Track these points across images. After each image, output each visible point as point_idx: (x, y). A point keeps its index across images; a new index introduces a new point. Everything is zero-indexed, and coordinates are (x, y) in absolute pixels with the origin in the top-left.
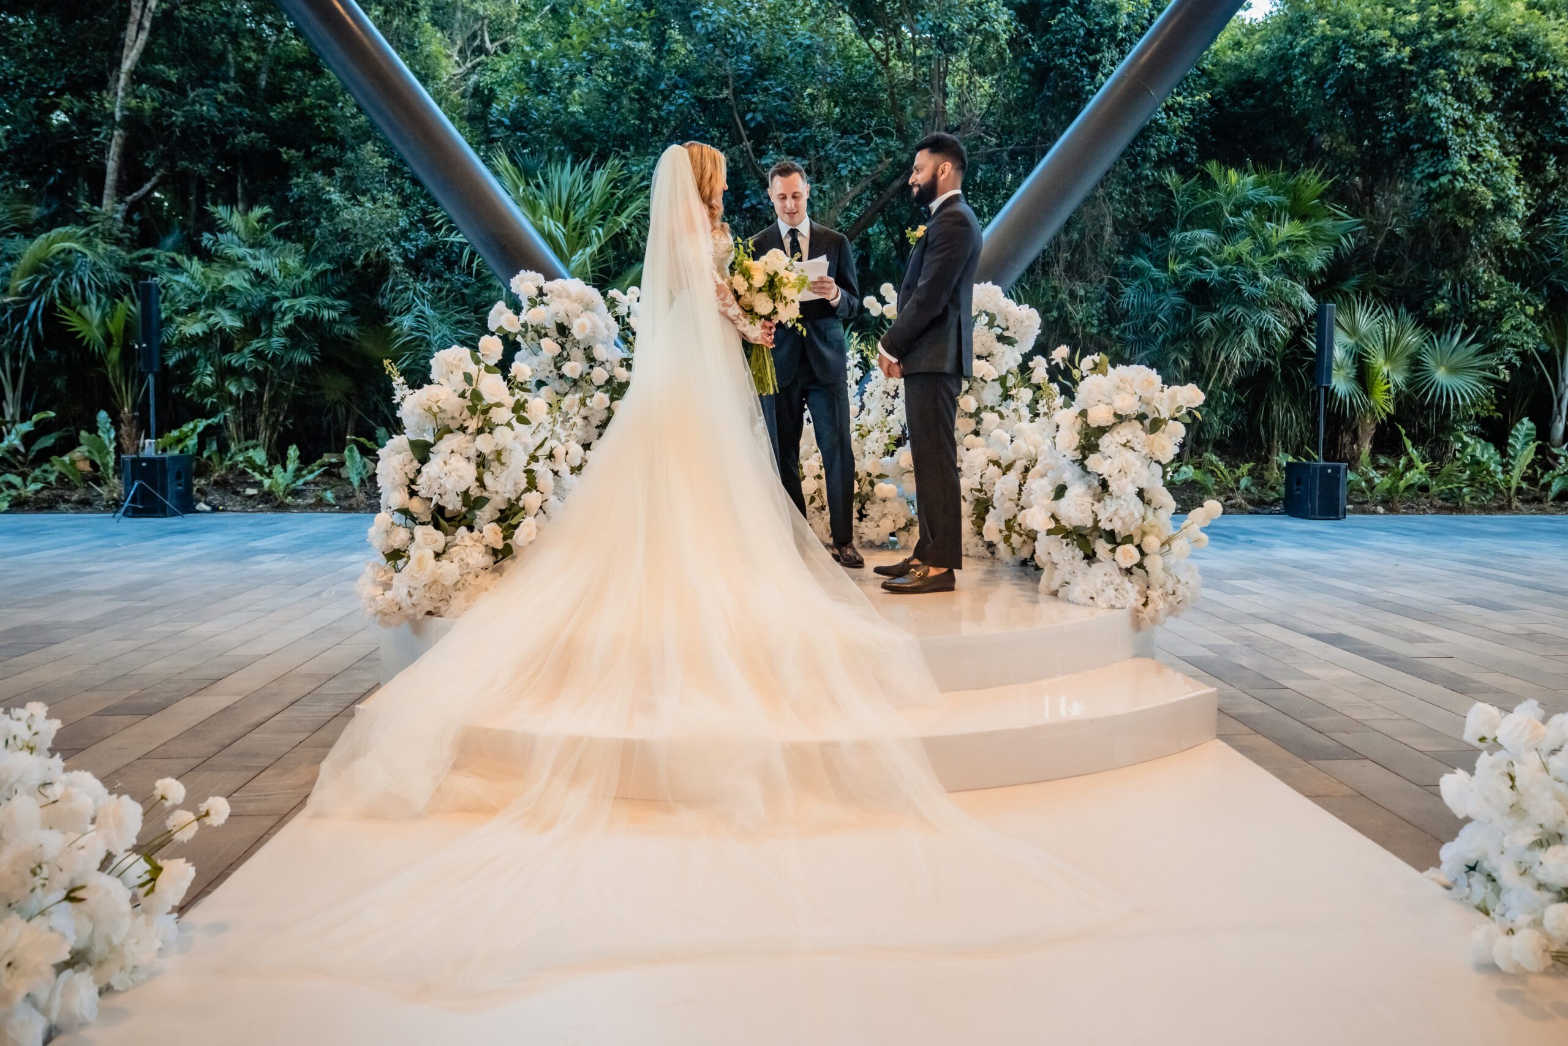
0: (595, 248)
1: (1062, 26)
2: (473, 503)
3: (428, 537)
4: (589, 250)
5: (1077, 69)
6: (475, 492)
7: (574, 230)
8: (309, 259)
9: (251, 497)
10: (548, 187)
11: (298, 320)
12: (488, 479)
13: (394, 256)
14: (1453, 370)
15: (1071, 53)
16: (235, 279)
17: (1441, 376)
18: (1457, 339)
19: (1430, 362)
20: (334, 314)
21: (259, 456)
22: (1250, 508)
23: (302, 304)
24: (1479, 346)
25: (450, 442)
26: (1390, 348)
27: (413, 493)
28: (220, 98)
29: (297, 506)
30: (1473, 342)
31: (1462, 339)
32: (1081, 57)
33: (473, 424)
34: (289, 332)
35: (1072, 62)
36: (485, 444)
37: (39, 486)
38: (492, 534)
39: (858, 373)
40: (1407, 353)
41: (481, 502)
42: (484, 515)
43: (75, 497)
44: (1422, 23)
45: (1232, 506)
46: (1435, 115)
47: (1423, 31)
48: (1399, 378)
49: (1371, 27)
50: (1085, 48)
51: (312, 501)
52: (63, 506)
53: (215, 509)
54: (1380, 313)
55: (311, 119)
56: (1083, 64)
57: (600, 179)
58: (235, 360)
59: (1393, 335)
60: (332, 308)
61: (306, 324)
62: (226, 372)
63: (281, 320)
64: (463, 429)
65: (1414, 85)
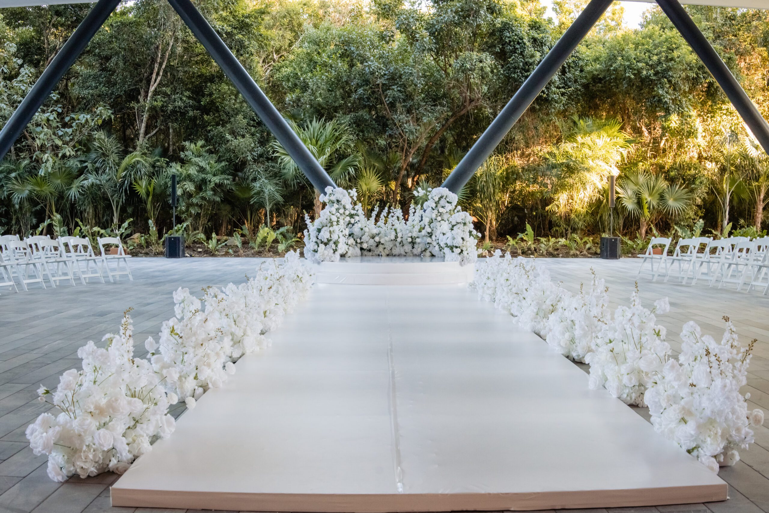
0: (328, 154)
1: (514, 61)
2: (329, 241)
3: (322, 246)
4: (325, 157)
5: (520, 78)
6: (329, 238)
7: (320, 147)
8: (219, 161)
9: (200, 252)
10: (308, 129)
11: (216, 184)
12: (332, 236)
13: (249, 158)
14: (676, 200)
15: (517, 72)
16: (193, 171)
17: (671, 202)
18: (678, 187)
19: (667, 196)
20: (229, 182)
21: (202, 236)
22: (590, 255)
23: (216, 179)
24: (686, 190)
25: (325, 228)
26: (651, 190)
27: (318, 238)
28: (184, 98)
29: (219, 255)
30: (684, 188)
31: (679, 188)
32: (522, 73)
33: (329, 225)
34: (213, 190)
35: (518, 76)
36: (331, 229)
37: (132, 247)
38: (334, 247)
39: (414, 210)
40: (658, 193)
41: (331, 240)
42: (331, 243)
43: (143, 252)
44: (659, 60)
45: (582, 255)
46: (662, 97)
47: (659, 62)
48: (655, 203)
49: (637, 62)
50: (524, 70)
51: (223, 253)
52: (140, 255)
53: (191, 256)
54: (649, 175)
55: (215, 103)
56: (523, 76)
57: (329, 126)
58: (195, 201)
59: (652, 185)
60: (228, 179)
61: (219, 186)
62: (189, 205)
63: (210, 184)
64: (326, 226)
65: (656, 84)
